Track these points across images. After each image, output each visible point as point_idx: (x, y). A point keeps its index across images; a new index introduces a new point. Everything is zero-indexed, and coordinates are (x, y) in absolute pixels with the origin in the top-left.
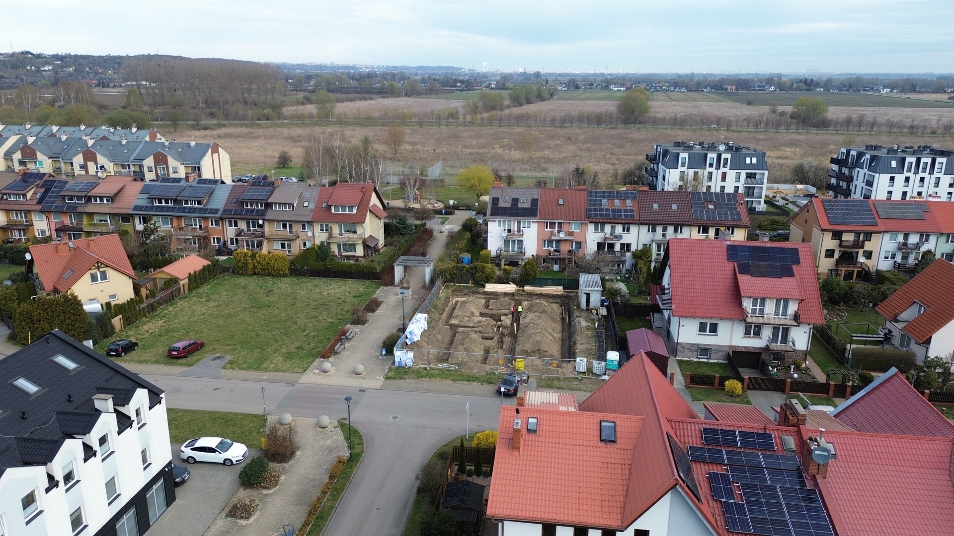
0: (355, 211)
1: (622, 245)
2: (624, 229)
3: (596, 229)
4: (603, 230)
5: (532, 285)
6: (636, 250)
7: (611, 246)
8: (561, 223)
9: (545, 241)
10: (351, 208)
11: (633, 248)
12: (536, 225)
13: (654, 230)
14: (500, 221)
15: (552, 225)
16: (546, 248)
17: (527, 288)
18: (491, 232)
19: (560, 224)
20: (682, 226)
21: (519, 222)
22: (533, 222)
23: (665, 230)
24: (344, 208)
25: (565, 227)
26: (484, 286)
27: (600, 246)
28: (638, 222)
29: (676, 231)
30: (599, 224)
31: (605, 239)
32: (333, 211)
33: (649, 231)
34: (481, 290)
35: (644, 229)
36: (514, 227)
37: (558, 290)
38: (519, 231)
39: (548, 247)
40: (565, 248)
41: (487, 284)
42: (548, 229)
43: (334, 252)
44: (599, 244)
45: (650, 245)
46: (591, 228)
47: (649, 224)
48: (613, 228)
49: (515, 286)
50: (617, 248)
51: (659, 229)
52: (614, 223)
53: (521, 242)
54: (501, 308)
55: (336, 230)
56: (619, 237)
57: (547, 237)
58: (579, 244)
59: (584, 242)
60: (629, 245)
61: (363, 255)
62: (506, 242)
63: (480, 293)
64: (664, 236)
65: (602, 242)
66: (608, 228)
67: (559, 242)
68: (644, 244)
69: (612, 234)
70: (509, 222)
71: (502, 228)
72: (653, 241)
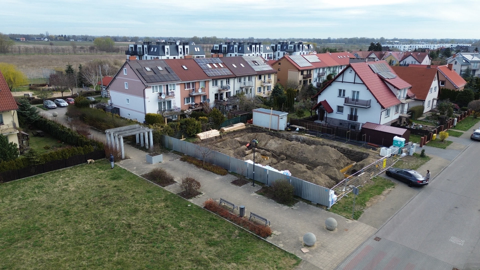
1: (227, 93)
2: (227, 82)
3: (213, 85)
4: (216, 85)
5: (226, 126)
6: (234, 95)
7: (222, 95)
8: (194, 82)
9: (185, 98)
11: (232, 95)
12: (179, 87)
13: (240, 81)
14: (153, 87)
15: (189, 84)
17: (226, 129)
18: (148, 98)
19: (193, 83)
20: (252, 76)
21: (167, 86)
22: (177, 84)
23: (244, 80)
25: (197, 86)
26: (197, 137)
27: (216, 95)
28: (234, 76)
29: (249, 80)
30: (215, 80)
31: (219, 90)
33: (238, 82)
35: (236, 80)
36: (164, 90)
38: (168, 94)
39: (187, 103)
40: (197, 101)
42: (186, 89)
44: (215, 94)
45: (239, 91)
46: (211, 84)
47: (238, 77)
48: (222, 82)
49: (215, 130)
51: (242, 80)
52: (221, 79)
53: (170, 102)
56: (225, 89)
57: (187, 95)
58: (205, 97)
59: (208, 95)
60: (230, 92)
62: (160, 104)
64: (244, 84)
65: (217, 93)
66: (219, 83)
67: (193, 98)
68: (237, 91)
69: (222, 86)
70: (160, 86)
71: (155, 93)
72: (241, 88)
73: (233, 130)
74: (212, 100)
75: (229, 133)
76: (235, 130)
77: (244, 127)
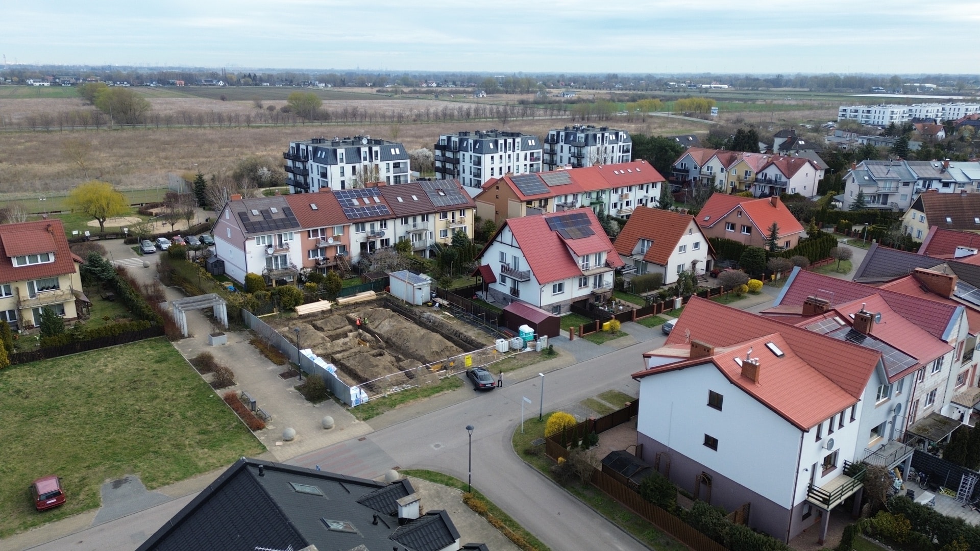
0: (52, 259)
1: (382, 241)
2: (381, 225)
3: (357, 230)
4: (363, 229)
5: (344, 296)
6: (395, 244)
7: (373, 244)
8: (324, 229)
9: (309, 251)
10: (46, 256)
11: (392, 243)
12: (299, 235)
13: (406, 222)
14: (258, 238)
15: (315, 232)
16: (311, 258)
17: (341, 300)
18: (250, 252)
19: (322, 230)
20: (427, 214)
21: (280, 236)
22: (295, 233)
23: (414, 220)
24: (33, 257)
25: (329, 233)
26: (295, 311)
27: (363, 246)
28: (394, 216)
29: (423, 220)
30: (360, 224)
31: (368, 238)
32: (15, 264)
33: (402, 224)
34: (293, 315)
35: (398, 221)
36: (275, 241)
37: (370, 295)
38: (281, 245)
39: (313, 257)
40: (330, 254)
41: (297, 308)
42: (311, 238)
43: (29, 322)
44: (361, 243)
45: (404, 237)
46: (353, 228)
47: (401, 217)
48: (372, 226)
49: (326, 302)
50: (378, 245)
51: (410, 220)
52: (372, 221)
53: (284, 258)
54: (338, 326)
55: (25, 292)
56: (381, 234)
57: (312, 246)
58: (343, 248)
59: (348, 245)
60: (387, 240)
61: (75, 315)
62: (269, 260)
63: (295, 319)
64: (415, 226)
65: (365, 241)
66: (368, 227)
67: (323, 250)
68: (400, 238)
69: (373, 232)
70: (270, 237)
71: (261, 245)
72: (408, 233)
73: (354, 302)
74: (355, 251)
75: (347, 306)
76: (358, 301)
77: (375, 297)
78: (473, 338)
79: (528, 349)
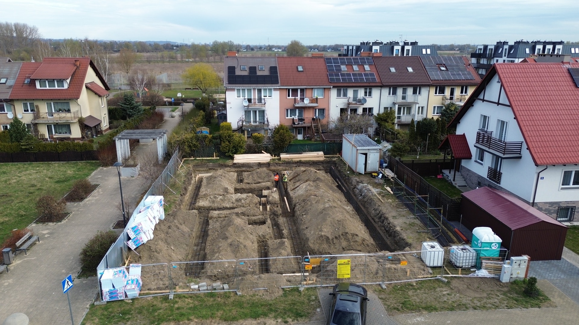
0: (66, 86)
1: (365, 110)
2: (366, 93)
3: (339, 95)
4: (345, 95)
5: (287, 152)
6: (378, 114)
7: (355, 111)
8: (304, 89)
9: (287, 110)
11: (375, 112)
12: (278, 92)
13: (394, 93)
14: (239, 90)
15: (295, 91)
16: (289, 117)
17: (283, 156)
18: (230, 103)
19: (302, 91)
20: (421, 86)
21: (260, 91)
22: (275, 89)
23: (404, 92)
24: (51, 82)
25: (308, 93)
26: (232, 158)
27: (343, 111)
28: (380, 84)
29: (415, 92)
30: (342, 89)
31: (349, 104)
32: (38, 86)
33: (389, 94)
34: (229, 162)
35: (385, 91)
36: (255, 96)
37: (318, 155)
38: (260, 100)
39: (291, 116)
40: (308, 116)
41: (236, 156)
42: (291, 97)
43: (43, 135)
45: (391, 108)
46: (334, 93)
47: (389, 87)
48: (355, 92)
49: (269, 155)
50: (360, 111)
51: (400, 91)
52: (356, 87)
53: (262, 112)
54: (260, 181)
56: (362, 101)
57: (290, 105)
58: (322, 111)
59: (327, 109)
60: (371, 109)
61: (80, 136)
62: (247, 112)
63: (228, 166)
64: (404, 98)
65: (345, 107)
66: (350, 92)
67: (302, 109)
68: (386, 108)
69: (355, 99)
70: (249, 90)
71: (241, 97)
72: (394, 104)
73: (298, 160)
74: (334, 114)
75: (289, 164)
76: (303, 159)
77: (322, 159)
78: (398, 228)
79: (483, 273)
